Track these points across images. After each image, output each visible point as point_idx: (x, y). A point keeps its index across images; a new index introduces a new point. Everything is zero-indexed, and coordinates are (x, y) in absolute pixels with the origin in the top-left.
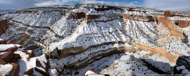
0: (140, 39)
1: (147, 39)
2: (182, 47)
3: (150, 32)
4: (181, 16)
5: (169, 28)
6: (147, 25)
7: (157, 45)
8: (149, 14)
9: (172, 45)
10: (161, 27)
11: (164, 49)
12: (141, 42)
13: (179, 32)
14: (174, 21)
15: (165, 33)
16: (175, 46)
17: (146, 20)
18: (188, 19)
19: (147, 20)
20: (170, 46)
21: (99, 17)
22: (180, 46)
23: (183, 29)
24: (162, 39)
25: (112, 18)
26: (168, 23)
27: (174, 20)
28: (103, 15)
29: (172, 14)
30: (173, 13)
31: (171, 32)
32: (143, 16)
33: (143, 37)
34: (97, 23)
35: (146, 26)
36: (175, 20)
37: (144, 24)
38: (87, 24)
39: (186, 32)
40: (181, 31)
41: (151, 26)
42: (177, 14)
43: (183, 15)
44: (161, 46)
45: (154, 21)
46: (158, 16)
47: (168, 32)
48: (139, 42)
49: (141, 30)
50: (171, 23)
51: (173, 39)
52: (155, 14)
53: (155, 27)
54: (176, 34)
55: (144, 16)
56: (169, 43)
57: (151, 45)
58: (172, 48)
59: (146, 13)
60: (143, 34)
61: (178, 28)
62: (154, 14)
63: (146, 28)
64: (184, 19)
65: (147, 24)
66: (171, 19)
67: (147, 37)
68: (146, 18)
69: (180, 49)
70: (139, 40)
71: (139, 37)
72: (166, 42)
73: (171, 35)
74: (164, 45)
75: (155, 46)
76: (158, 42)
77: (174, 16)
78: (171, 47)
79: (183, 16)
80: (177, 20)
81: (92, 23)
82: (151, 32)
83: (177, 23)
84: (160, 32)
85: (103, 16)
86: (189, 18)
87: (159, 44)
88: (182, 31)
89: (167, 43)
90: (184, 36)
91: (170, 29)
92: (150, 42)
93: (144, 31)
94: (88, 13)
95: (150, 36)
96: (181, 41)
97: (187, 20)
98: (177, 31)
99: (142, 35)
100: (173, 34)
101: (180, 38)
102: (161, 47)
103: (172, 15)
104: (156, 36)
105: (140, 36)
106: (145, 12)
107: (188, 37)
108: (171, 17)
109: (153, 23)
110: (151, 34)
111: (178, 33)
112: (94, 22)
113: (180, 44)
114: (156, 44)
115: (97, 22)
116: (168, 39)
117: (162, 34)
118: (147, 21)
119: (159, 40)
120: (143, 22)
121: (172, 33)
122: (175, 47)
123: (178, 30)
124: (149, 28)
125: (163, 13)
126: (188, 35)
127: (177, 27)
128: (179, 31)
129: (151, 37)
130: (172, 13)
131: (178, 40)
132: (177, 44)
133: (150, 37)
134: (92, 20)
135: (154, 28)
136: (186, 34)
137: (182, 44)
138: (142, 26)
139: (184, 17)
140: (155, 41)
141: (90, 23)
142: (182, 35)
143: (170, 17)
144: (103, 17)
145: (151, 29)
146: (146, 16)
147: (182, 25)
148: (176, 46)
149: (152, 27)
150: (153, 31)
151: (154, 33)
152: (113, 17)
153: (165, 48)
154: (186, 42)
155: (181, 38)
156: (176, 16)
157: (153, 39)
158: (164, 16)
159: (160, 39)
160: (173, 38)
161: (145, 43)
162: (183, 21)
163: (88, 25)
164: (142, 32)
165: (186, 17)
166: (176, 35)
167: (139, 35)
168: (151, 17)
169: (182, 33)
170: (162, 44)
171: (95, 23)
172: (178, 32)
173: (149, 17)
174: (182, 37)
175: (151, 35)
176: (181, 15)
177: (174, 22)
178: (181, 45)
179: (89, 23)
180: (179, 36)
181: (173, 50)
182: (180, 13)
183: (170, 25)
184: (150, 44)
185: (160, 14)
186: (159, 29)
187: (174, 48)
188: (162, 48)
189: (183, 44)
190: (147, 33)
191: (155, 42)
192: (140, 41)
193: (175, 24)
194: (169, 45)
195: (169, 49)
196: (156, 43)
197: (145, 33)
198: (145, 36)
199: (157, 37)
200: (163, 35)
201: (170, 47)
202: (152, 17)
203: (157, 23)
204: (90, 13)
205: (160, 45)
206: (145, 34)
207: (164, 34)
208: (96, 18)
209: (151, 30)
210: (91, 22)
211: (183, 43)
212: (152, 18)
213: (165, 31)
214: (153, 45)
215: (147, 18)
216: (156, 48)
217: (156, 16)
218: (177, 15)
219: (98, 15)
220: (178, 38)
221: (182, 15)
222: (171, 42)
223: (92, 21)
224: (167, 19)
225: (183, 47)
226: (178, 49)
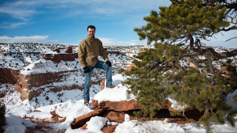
21: (62, 76)
25: (100, 76)
28: (72, 71)
34: (61, 93)
38: (30, 100)
81: (45, 97)
85: (72, 73)
94: (29, 70)
112: (48, 92)
115: (59, 91)
134: (42, 87)
141: (38, 97)
144: (72, 76)
152: (101, 74)
163: (34, 103)
171: (52, 95)
179: (34, 99)
204: (33, 68)
208: (54, 81)
210: (40, 93)
219: (59, 73)
223: (43, 89)
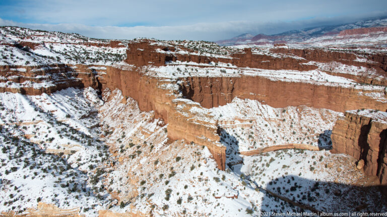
0: (17, 183)
1: (56, 179)
2: (222, 191)
3: (66, 140)
4: (200, 59)
5: (156, 112)
6: (47, 108)
7: (110, 197)
8: (55, 55)
9: (177, 186)
10: (119, 110)
11: (144, 211)
12: (26, 199)
13: (199, 126)
14: (173, 83)
15: (142, 138)
16: (191, 191)
17: (36, 86)
18: (228, 71)
19: (45, 85)
20: (169, 192)
22: (214, 186)
23: (216, 111)
24: (133, 166)
26: (147, 93)
27: (174, 77)
29: (163, 52)
30: (166, 49)
31: (166, 131)
32: (16, 67)
33: (35, 170)
35: (42, 111)
36: (179, 79)
37: (32, 104)
39: (229, 124)
40: (207, 120)
41: (72, 113)
42: (182, 52)
43: (208, 55)
44: (126, 200)
45: (80, 86)
46: (100, 63)
47: (156, 130)
48: (16, 204)
49: (16, 140)
50: (165, 91)
51: (178, 159)
52: (83, 55)
53: (92, 114)
54: (187, 133)
55: (28, 68)
56: (164, 181)
57: (79, 205)
58: (179, 202)
59: (36, 51)
60: (29, 155)
61: (194, 109)
62: (77, 58)
63: (44, 125)
64: (215, 72)
65: (46, 102)
66: (160, 76)
67: (55, 167)
68: (38, 77)
69: (212, 199)
70: (15, 192)
71: (9, 177)
72: (152, 176)
73: (170, 141)
74: (143, 196)
75: (98, 208)
76: (112, 183)
77: (173, 62)
78: (174, 198)
79: (208, 60)
80: (187, 75)
82: (72, 138)
83: (188, 91)
84: (119, 135)
86: (231, 66)
87: (119, 192)
88: (212, 121)
89: (156, 180)
90: (222, 140)
91: (162, 117)
92: (74, 190)
93: (33, 140)
95: (69, 161)
96: (213, 164)
97: (224, 75)
98: (191, 124)
99: (27, 163)
100: (178, 135)
101: (209, 149)
102: (127, 208)
103: (163, 59)
104: (101, 155)
105: (15, 169)
106: (26, 50)
107: (237, 143)
108: (158, 66)
109: (80, 95)
110: (73, 149)
111: (198, 133)
113: (211, 179)
114: (102, 194)
116: (156, 163)
117: (125, 142)
118: (41, 91)
119: (116, 174)
120: (18, 96)
121: (173, 135)
122: (193, 195)
123: (196, 118)
124: (60, 123)
125: (122, 51)
126: (239, 133)
127: (191, 106)
128: (198, 121)
129: (74, 166)
130: (160, 47)
131: (202, 162)
132: (200, 179)
133: (69, 167)
135: (84, 120)
136: (228, 131)
137: (221, 177)
138: (18, 115)
139: (213, 63)
140: (96, 180)
142: (212, 136)
143: (153, 65)
145: (72, 123)
146: (33, 64)
147: (210, 95)
148: (197, 189)
149: (77, 116)
150: (83, 135)
151: (89, 141)
153: (148, 208)
154: (235, 164)
155: (213, 149)
156: (180, 62)
157: (84, 173)
158: (126, 61)
159: (123, 166)
160: (179, 155)
161: (49, 201)
162: (212, 79)
164: (21, 144)
165: (220, 64)
166: (190, 140)
167: (9, 166)
168: (66, 68)
169: (213, 130)
170: (131, 189)
172: (195, 125)
173: (56, 71)
174: (217, 147)
175: (74, 152)
176: (199, 54)
177: (177, 87)
178: (214, 182)
180: (203, 141)
181: (184, 212)
182: (196, 50)
183: (158, 99)
184: (72, 201)
185: (111, 55)
186: (113, 119)
187: (190, 199)
188: (135, 211)
189: (224, 178)
190: (51, 148)
191: (99, 185)
192: (22, 198)
193: (181, 94)
194: (167, 187)
195: (166, 207)
196: (103, 188)
197: (42, 146)
198: (45, 166)
199: (103, 160)
200: (131, 145)
201: (171, 198)
202: (71, 70)
203: (100, 95)
205: (123, 198)
206: (44, 154)
207: (139, 144)
209: (72, 129)
211: (222, 173)
212: (70, 75)
213: (138, 126)
214: (92, 201)
215: (40, 73)
216: (105, 212)
217: (88, 63)
218: (184, 58)
220: (199, 154)
221: (204, 54)
222: (173, 174)
224: (141, 74)
225: (223, 187)
226: (206, 200)
